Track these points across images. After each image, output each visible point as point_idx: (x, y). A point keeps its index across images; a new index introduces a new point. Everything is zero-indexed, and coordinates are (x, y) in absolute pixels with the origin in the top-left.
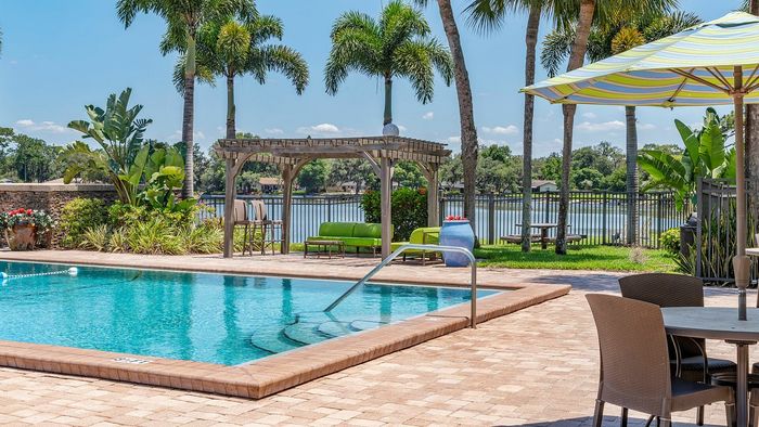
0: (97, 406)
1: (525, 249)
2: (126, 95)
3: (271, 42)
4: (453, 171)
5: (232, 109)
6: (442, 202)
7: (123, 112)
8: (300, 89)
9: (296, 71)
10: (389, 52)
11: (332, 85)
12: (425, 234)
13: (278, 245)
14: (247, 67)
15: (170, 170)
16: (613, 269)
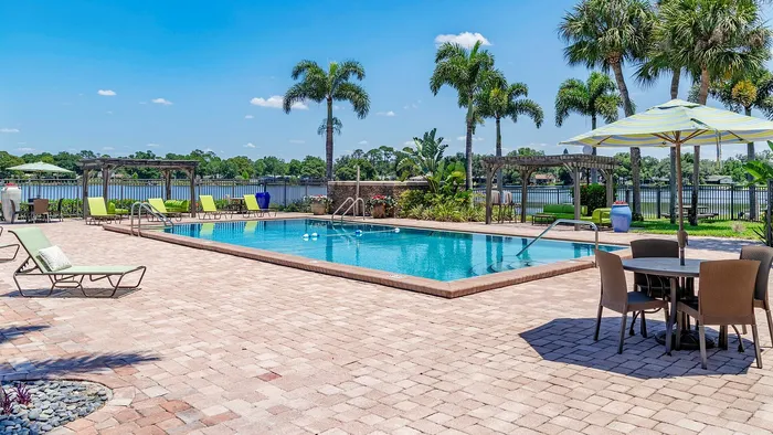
0: (372, 297)
1: (673, 222)
2: (433, 133)
3: (521, 98)
4: (660, 170)
5: (499, 137)
6: (615, 191)
7: (433, 142)
8: (538, 124)
9: (537, 115)
10: (592, 102)
11: (559, 122)
12: (601, 212)
13: (519, 217)
14: (508, 112)
15: (457, 174)
16: (719, 236)
